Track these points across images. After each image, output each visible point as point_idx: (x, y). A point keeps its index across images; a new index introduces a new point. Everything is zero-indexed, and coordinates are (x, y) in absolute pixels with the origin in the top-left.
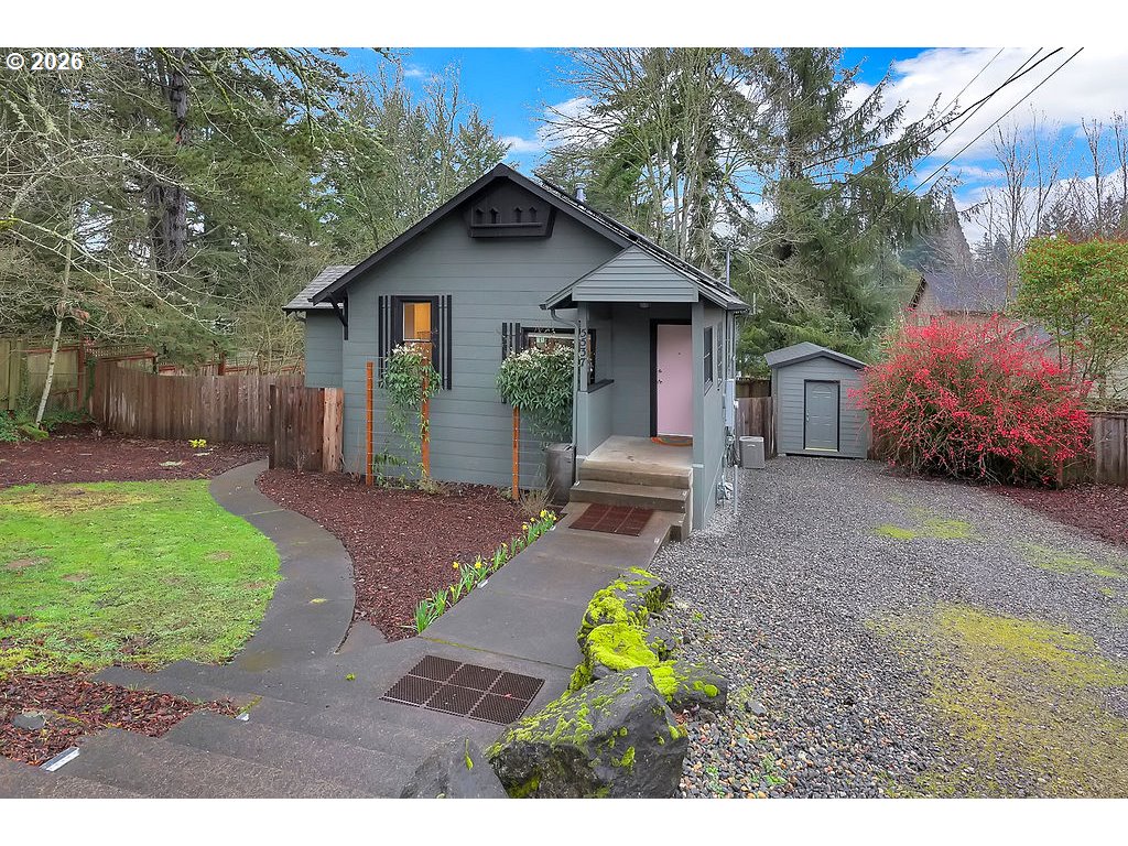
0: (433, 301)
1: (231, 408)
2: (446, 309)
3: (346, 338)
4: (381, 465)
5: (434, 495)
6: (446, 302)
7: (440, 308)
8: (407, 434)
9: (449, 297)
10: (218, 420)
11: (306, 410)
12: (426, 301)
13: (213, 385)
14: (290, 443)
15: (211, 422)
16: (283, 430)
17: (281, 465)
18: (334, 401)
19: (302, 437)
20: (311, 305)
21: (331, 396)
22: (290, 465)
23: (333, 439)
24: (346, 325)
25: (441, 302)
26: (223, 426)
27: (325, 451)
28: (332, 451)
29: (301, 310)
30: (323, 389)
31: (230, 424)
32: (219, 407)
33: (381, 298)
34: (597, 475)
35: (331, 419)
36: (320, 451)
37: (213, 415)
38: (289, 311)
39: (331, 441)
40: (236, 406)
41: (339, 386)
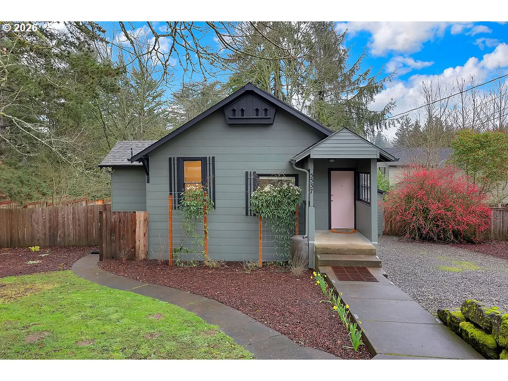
0: (203, 160)
1: (54, 227)
2: (211, 165)
3: (148, 182)
4: (178, 254)
5: (217, 269)
6: (211, 160)
7: (207, 165)
8: (196, 235)
9: (213, 158)
10: (45, 234)
11: (124, 224)
12: (200, 160)
13: (40, 212)
14: (113, 245)
15: (40, 235)
16: (108, 237)
17: (107, 258)
18: (142, 219)
19: (121, 241)
20: (129, 163)
21: (140, 216)
22: (114, 257)
23: (142, 241)
24: (148, 174)
25: (208, 160)
26: (48, 236)
27: (137, 248)
28: (142, 248)
29: (110, 166)
30: (135, 212)
31: (53, 236)
32: (45, 226)
33: (170, 159)
34: (326, 251)
35: (140, 230)
36: (134, 247)
37: (40, 230)
38: (101, 167)
39: (140, 241)
40: (57, 225)
41: (145, 210)
